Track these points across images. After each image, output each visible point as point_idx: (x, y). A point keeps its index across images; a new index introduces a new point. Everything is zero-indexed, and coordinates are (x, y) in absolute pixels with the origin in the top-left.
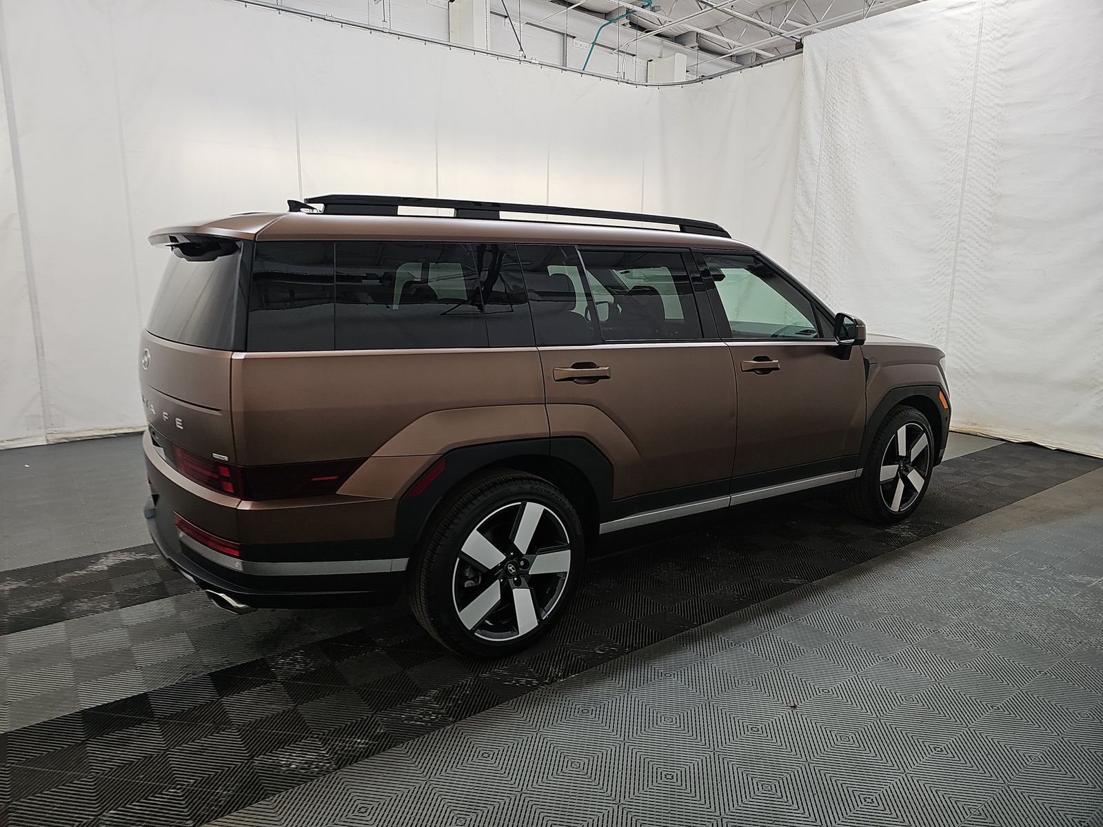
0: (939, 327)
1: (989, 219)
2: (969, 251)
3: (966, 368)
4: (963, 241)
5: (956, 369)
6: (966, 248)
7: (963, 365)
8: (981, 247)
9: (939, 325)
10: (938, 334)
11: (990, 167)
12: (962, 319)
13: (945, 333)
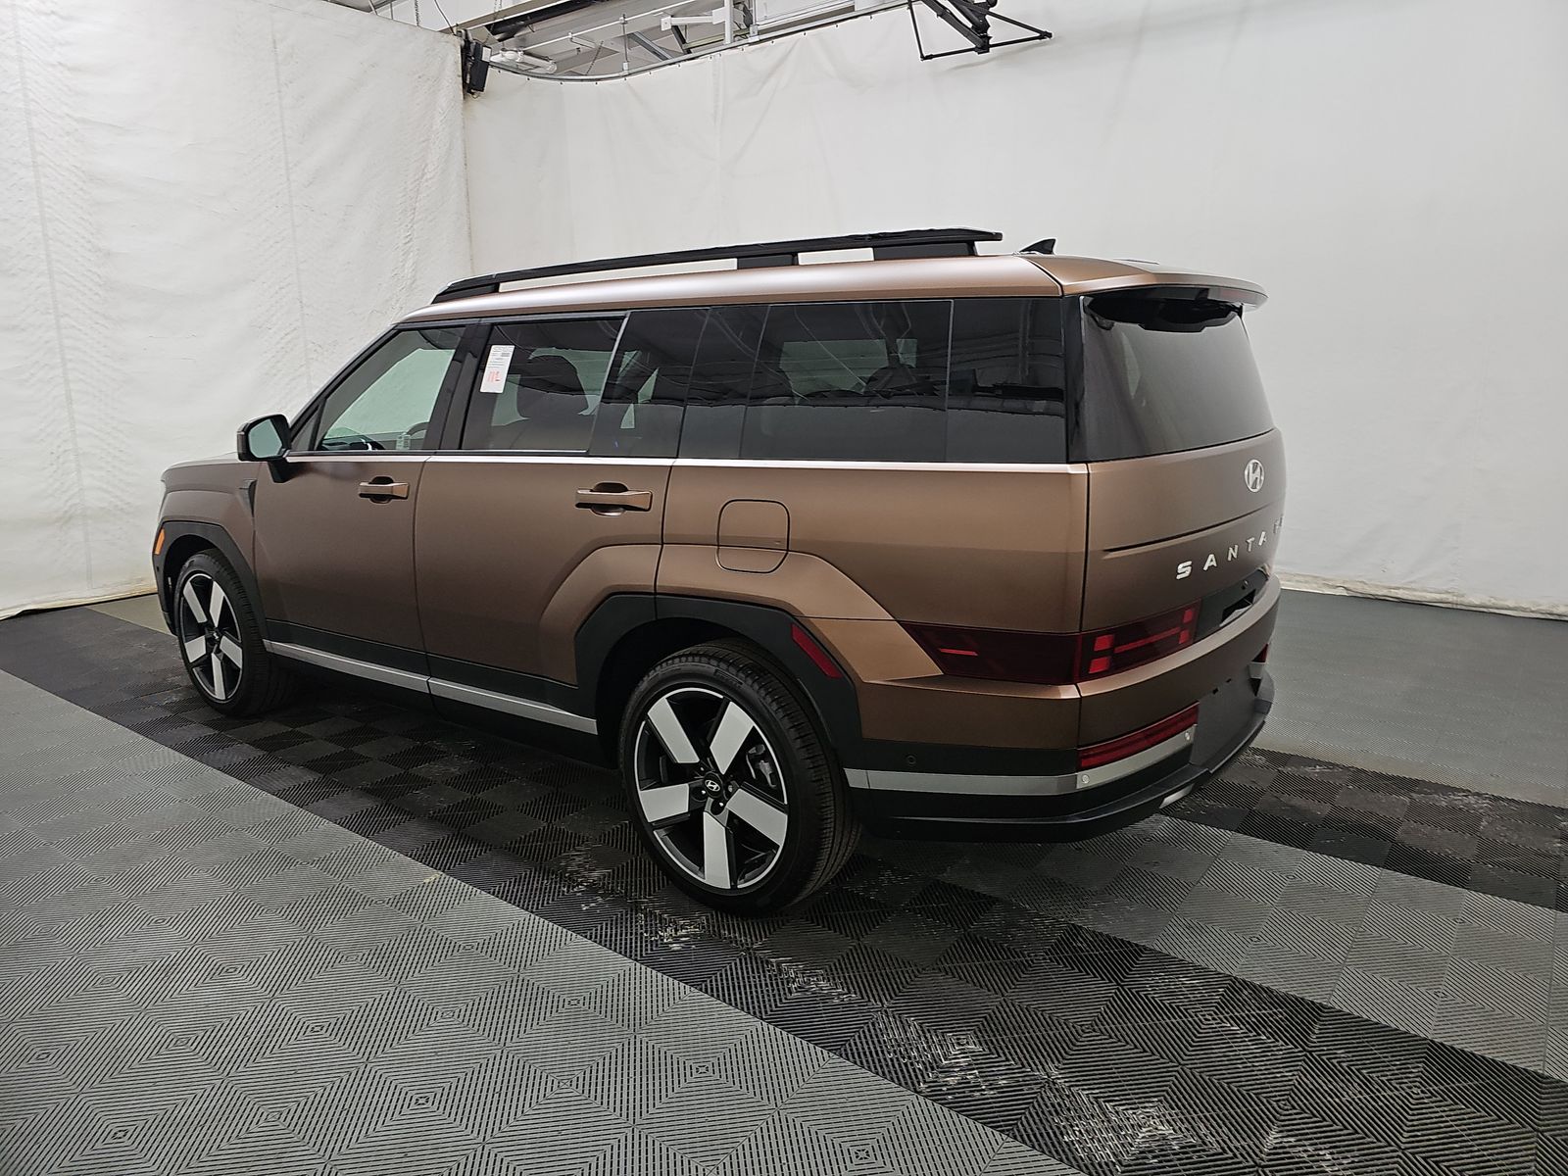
0: (61, 450)
1: (100, 286)
2: (80, 330)
3: (119, 503)
4: (66, 315)
5: (102, 508)
6: (74, 327)
7: (112, 499)
8: (97, 326)
9: (59, 447)
10: (61, 460)
11: (82, 208)
12: (97, 433)
13: (72, 457)
